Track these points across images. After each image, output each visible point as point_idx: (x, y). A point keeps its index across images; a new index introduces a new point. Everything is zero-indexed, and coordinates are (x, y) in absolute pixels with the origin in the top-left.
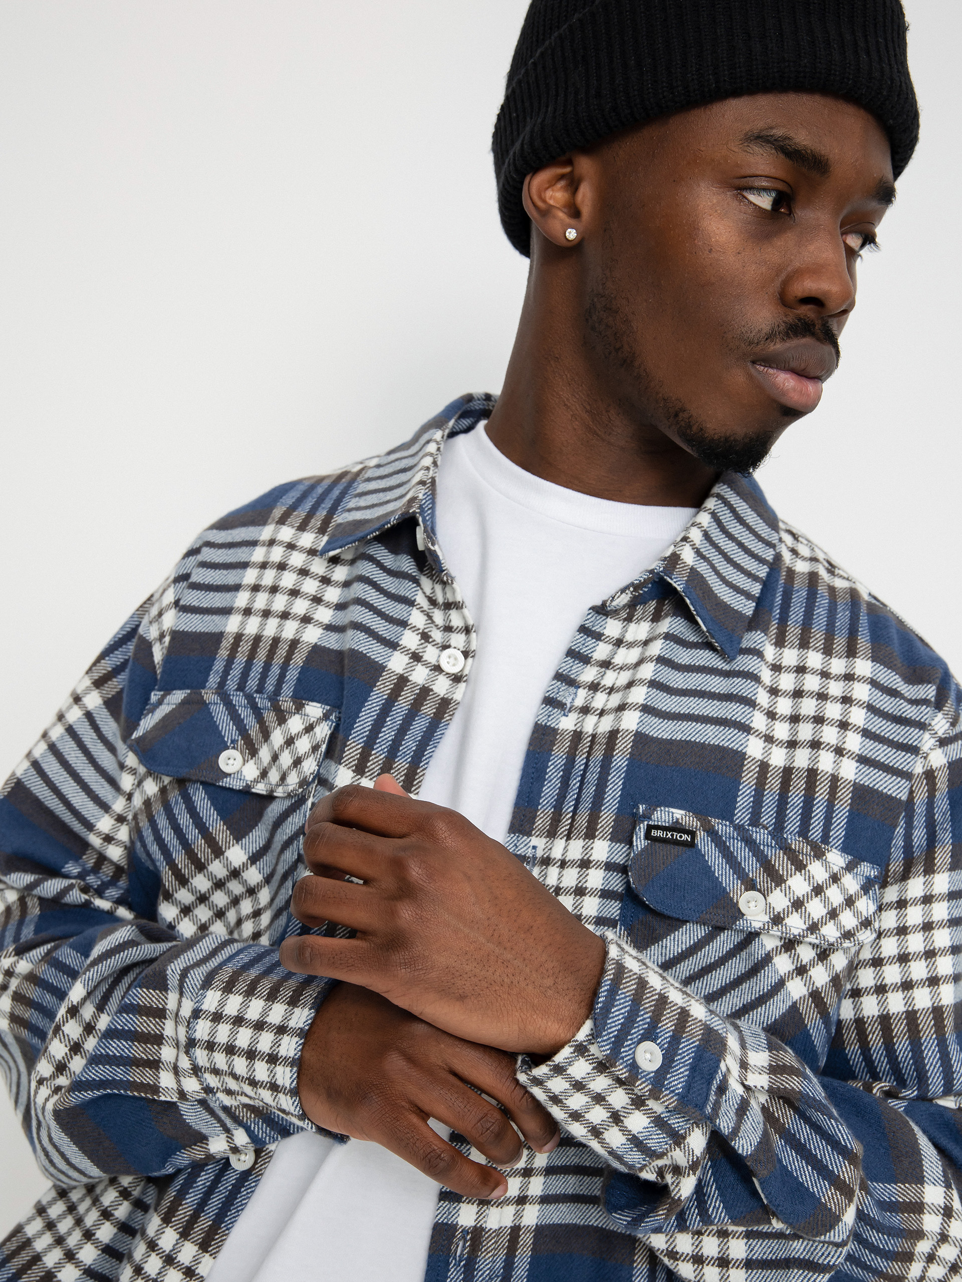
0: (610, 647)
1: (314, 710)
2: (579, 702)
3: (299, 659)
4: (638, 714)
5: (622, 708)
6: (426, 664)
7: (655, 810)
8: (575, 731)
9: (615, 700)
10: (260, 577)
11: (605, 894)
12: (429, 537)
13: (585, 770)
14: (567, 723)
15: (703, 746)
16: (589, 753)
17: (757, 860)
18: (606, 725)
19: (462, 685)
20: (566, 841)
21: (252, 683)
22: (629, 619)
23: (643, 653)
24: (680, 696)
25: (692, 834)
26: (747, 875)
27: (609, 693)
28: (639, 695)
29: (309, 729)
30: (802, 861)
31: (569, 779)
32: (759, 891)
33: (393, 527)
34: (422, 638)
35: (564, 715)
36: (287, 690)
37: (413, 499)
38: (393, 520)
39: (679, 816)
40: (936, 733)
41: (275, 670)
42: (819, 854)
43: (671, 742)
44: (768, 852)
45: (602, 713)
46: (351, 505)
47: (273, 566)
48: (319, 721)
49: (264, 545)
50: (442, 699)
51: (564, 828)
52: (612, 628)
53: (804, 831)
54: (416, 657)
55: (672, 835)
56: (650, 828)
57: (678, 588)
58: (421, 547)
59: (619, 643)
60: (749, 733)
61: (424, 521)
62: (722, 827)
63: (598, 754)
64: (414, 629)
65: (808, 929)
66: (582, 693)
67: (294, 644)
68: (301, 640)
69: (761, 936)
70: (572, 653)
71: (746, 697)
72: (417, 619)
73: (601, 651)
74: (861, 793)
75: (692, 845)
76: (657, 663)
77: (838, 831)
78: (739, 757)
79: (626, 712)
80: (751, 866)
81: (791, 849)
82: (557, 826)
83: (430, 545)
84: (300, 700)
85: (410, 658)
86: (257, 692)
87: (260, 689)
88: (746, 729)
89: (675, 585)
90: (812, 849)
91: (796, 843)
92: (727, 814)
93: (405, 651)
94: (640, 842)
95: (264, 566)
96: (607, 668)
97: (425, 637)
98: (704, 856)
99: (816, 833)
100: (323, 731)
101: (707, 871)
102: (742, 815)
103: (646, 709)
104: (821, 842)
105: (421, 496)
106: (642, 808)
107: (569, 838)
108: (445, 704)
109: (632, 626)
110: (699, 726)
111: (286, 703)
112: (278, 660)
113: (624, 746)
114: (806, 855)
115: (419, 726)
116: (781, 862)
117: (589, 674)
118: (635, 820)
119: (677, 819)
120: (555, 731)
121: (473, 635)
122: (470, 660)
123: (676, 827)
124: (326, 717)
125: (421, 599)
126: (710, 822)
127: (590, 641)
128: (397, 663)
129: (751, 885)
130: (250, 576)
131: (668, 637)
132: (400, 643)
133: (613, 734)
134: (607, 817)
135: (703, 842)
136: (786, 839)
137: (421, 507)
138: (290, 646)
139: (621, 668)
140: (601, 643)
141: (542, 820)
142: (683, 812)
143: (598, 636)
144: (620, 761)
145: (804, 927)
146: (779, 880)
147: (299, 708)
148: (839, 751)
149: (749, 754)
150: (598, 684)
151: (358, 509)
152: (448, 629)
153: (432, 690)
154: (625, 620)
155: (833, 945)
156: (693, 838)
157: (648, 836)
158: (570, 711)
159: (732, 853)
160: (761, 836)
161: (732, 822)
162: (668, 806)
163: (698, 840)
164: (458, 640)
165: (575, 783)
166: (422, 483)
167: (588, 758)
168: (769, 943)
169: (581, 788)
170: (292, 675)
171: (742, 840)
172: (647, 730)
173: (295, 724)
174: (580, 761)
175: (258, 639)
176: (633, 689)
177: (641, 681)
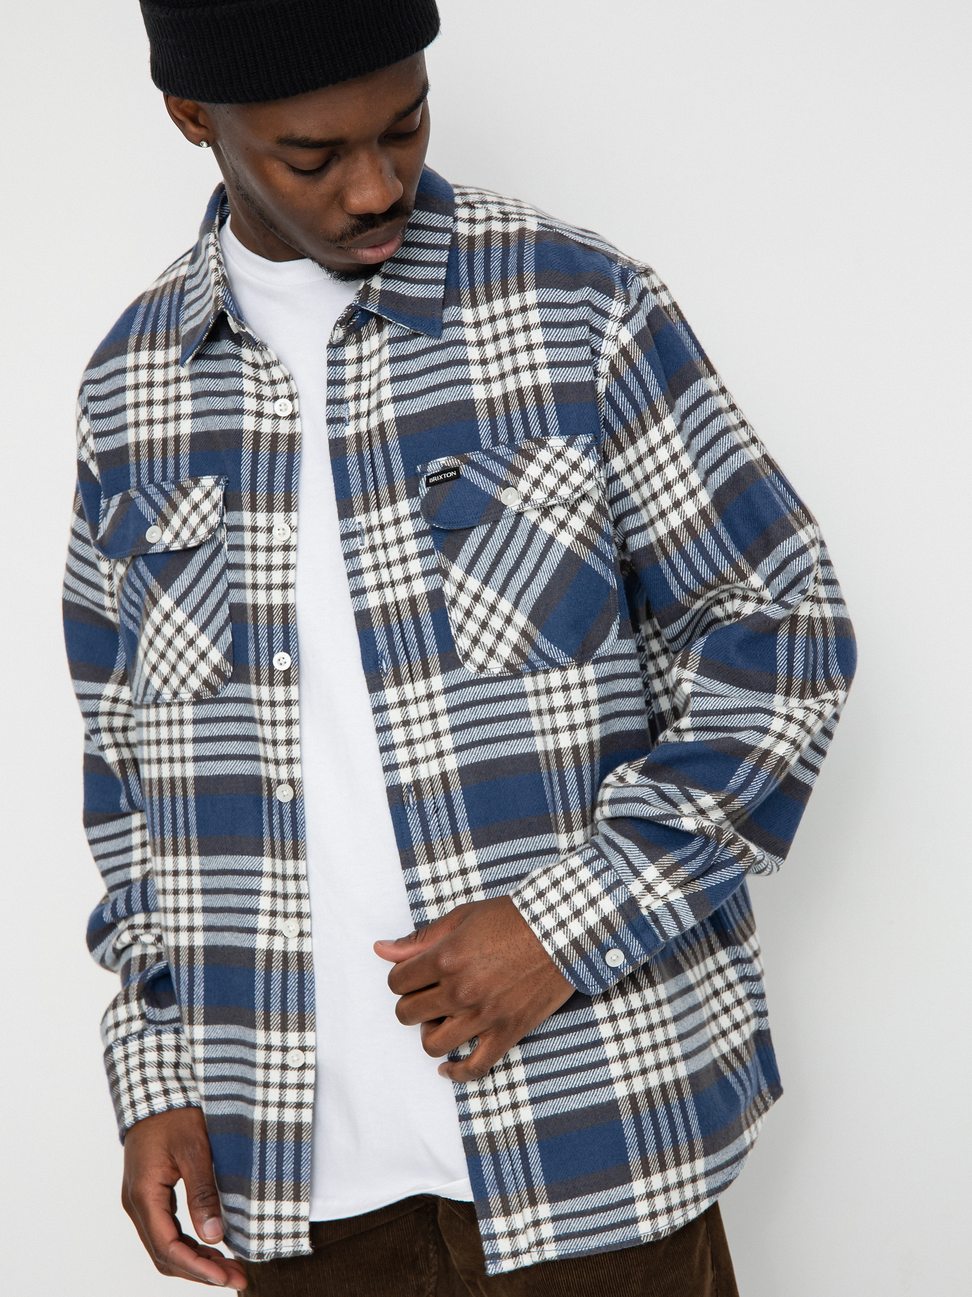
0: (355, 366)
1: (208, 481)
2: (352, 412)
3: (185, 449)
4: (391, 406)
5: (380, 405)
6: (268, 416)
7: (428, 465)
8: (356, 433)
9: (374, 401)
10: (137, 396)
11: (418, 535)
12: (239, 324)
13: (372, 458)
14: (349, 430)
15: (443, 407)
16: (370, 445)
17: (505, 467)
18: (374, 421)
19: (298, 420)
20: (378, 510)
21: (158, 475)
22: (359, 340)
23: (380, 359)
24: (418, 377)
25: (457, 469)
26: (502, 479)
27: (369, 397)
28: (387, 392)
29: (208, 495)
30: (532, 454)
31: (364, 468)
32: (512, 486)
33: (214, 324)
34: (258, 399)
35: (346, 425)
36: (184, 473)
37: (217, 298)
38: (211, 320)
39: (444, 462)
40: (617, 317)
41: (171, 462)
42: (542, 444)
43: (422, 413)
44: (509, 458)
45: (369, 413)
46: (186, 317)
47: (143, 385)
48: (213, 487)
49: (131, 371)
50: (289, 435)
51: (373, 502)
52: (350, 352)
53: (528, 435)
54: (259, 415)
55: (443, 476)
56: (428, 478)
57: (374, 311)
58: (235, 331)
59: (360, 360)
60: (471, 384)
61: (231, 312)
62: (475, 456)
63: (377, 444)
64: (250, 395)
65: (548, 496)
66: (352, 405)
67: (177, 438)
68: (181, 434)
69: (525, 515)
70: (331, 383)
71: (460, 359)
72: (249, 386)
73: (350, 372)
74: (559, 389)
75: (459, 476)
76: (390, 364)
77: (553, 421)
78: (470, 404)
79: (384, 408)
80: (502, 472)
81: (522, 450)
82: (368, 503)
83: (241, 329)
84: (195, 477)
85: (256, 417)
86: (163, 480)
87: (164, 478)
88: (468, 382)
89: (371, 310)
90: (536, 444)
91: (524, 444)
92: (476, 446)
93: (250, 413)
94: (424, 490)
95: (136, 387)
96: (361, 380)
97: (259, 397)
98: (470, 480)
99: (536, 430)
100: (218, 493)
101: (475, 489)
102: (486, 443)
103: (396, 399)
104: (543, 436)
105: (221, 294)
106: (419, 468)
107: (379, 508)
108: (292, 439)
109: (365, 344)
110: (437, 394)
111: (186, 482)
112: (171, 454)
113: (392, 432)
114: (534, 449)
115: (281, 462)
116: (518, 461)
117: (350, 391)
118: (418, 477)
119: (444, 464)
120: (343, 439)
121: (292, 382)
122: (296, 401)
123: (445, 470)
124: (217, 483)
125: (247, 370)
126: (466, 456)
127: (339, 369)
128: (248, 424)
129: (506, 485)
130: (129, 397)
131: (391, 341)
132: (244, 408)
133: (381, 426)
134: (400, 484)
135: (467, 472)
136: (517, 445)
137: (224, 303)
138: (175, 441)
139: (370, 376)
140: (346, 367)
141: (358, 503)
142: (446, 458)
143: (343, 363)
144: (393, 443)
145: (546, 496)
146: (519, 473)
147: (197, 483)
148: (533, 367)
149: (476, 398)
150: (359, 394)
151: (191, 318)
152: (273, 383)
153: (279, 434)
154: (357, 342)
155: (567, 500)
156: (458, 472)
157: (428, 484)
158: (349, 421)
159: (488, 470)
160: (501, 450)
161: (480, 449)
162: (435, 459)
163: (462, 472)
164: (282, 389)
165: (368, 470)
166: (217, 283)
167: (371, 449)
168: (533, 516)
169: (374, 471)
170: (185, 461)
171: (491, 459)
172: (403, 413)
173: (196, 494)
174: (366, 453)
175: (151, 442)
176: (382, 389)
177: (385, 381)
